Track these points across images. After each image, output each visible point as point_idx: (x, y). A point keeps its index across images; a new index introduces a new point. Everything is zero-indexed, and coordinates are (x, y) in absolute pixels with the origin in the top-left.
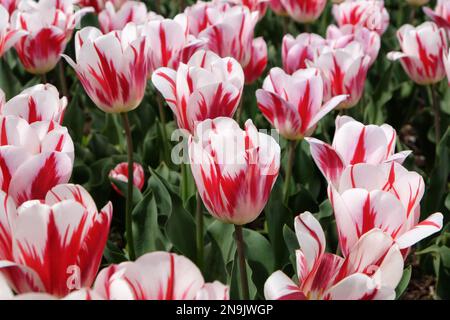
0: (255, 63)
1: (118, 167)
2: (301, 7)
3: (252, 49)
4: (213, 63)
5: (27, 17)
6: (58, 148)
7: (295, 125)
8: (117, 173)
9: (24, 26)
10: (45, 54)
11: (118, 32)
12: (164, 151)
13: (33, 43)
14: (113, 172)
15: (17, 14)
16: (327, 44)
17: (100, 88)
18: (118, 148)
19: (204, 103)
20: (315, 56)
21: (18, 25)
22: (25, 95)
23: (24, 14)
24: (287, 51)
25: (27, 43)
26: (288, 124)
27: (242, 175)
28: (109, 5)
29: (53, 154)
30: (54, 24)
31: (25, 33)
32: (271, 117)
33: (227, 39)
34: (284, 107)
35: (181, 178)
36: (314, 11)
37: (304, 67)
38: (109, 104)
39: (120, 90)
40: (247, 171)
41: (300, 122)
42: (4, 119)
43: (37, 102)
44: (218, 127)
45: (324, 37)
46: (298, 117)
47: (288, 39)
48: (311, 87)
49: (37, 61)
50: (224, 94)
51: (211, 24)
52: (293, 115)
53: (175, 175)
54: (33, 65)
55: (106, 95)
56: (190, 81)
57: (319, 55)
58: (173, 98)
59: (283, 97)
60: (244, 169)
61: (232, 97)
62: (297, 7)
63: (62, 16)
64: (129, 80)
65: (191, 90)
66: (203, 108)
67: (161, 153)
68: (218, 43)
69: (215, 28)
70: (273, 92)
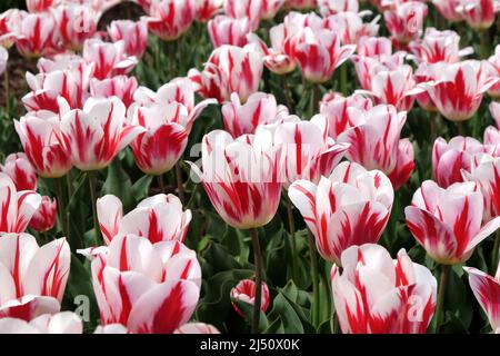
0: (400, 169)
1: (241, 284)
2: (454, 104)
3: (398, 152)
4: (359, 177)
5: (145, 111)
6: (184, 276)
7: (449, 247)
8: (239, 292)
9: (142, 121)
10: (163, 154)
11: (250, 136)
12: (292, 266)
13: (150, 140)
14: (234, 290)
15: (135, 107)
16: (485, 151)
17: (229, 201)
18: (238, 259)
19: (348, 223)
20: (472, 165)
21: (135, 120)
22: (145, 207)
23: (142, 109)
24: (438, 157)
25: (144, 141)
26: (441, 247)
27: (394, 315)
28: (234, 96)
29: (179, 283)
30: (175, 120)
31: (142, 129)
32: (422, 238)
33: (370, 142)
34: (437, 227)
35: (312, 299)
36: (469, 109)
37: (461, 180)
38: (237, 219)
39: (251, 203)
40: (400, 311)
41: (455, 245)
42: (125, 239)
43: (159, 215)
44: (365, 255)
45: (482, 142)
46: (454, 239)
47: (440, 142)
48: (470, 205)
49: (154, 162)
50: (371, 213)
51: (351, 125)
52: (447, 237)
53: (304, 295)
54: (149, 164)
55: (234, 209)
56: (332, 198)
57: (477, 165)
58: (312, 216)
59: (436, 215)
60: (397, 308)
61: (380, 218)
62: (449, 103)
63: (183, 111)
64: (261, 193)
65: (334, 209)
66: (346, 229)
67: (288, 268)
68: (359, 147)
69: (357, 130)
70: (425, 209)
